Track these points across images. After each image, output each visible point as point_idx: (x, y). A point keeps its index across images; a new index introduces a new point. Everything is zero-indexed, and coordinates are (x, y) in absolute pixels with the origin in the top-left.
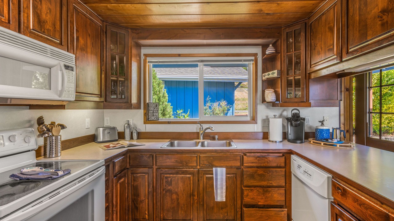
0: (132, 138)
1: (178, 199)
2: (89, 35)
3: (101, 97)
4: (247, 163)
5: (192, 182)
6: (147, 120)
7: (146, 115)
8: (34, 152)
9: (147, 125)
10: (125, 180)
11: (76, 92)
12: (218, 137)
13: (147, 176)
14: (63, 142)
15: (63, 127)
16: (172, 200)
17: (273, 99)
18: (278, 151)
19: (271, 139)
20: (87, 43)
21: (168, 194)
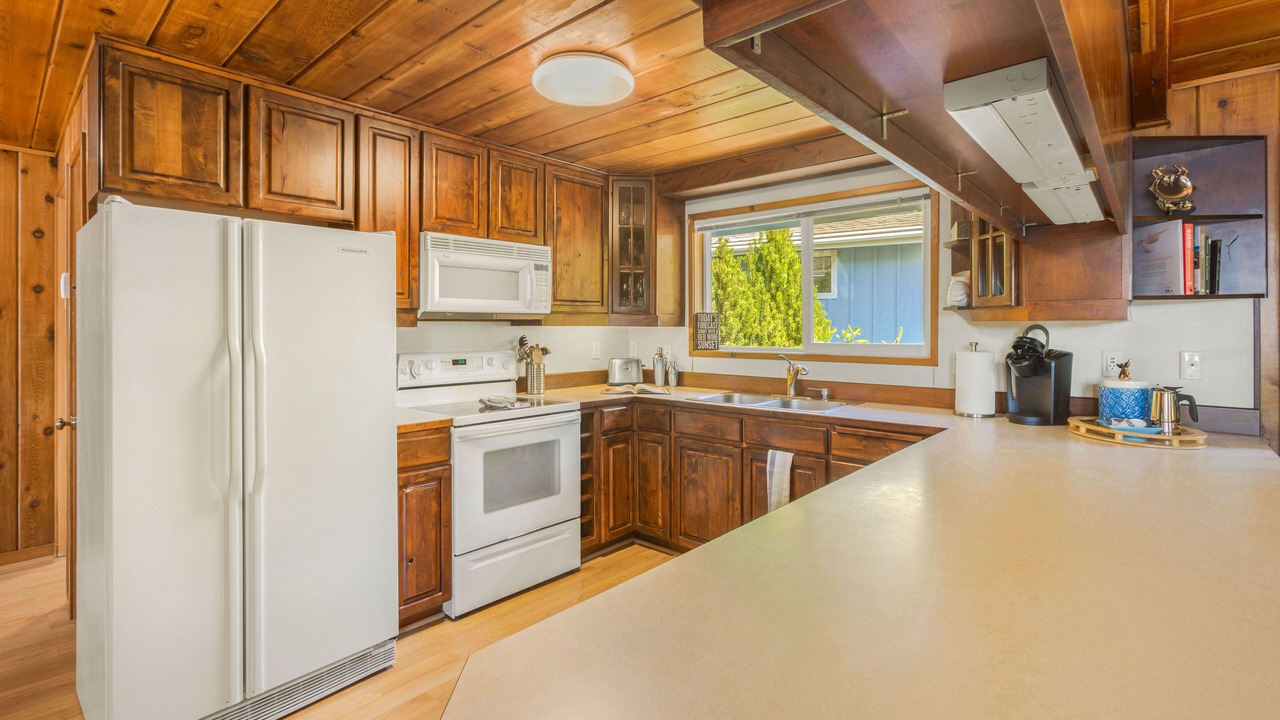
0: (666, 382)
1: (707, 501)
2: (579, 209)
3: (602, 305)
4: (838, 450)
5: (731, 472)
6: (696, 347)
7: (694, 337)
8: (513, 385)
9: (695, 359)
10: (626, 448)
11: (555, 299)
12: (829, 391)
13: (660, 448)
14: (547, 377)
15: (545, 351)
16: (697, 501)
17: (960, 298)
18: (915, 431)
19: (959, 408)
20: (574, 222)
21: (691, 487)
